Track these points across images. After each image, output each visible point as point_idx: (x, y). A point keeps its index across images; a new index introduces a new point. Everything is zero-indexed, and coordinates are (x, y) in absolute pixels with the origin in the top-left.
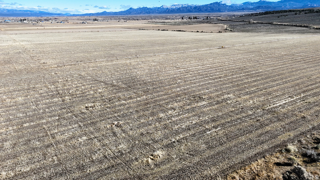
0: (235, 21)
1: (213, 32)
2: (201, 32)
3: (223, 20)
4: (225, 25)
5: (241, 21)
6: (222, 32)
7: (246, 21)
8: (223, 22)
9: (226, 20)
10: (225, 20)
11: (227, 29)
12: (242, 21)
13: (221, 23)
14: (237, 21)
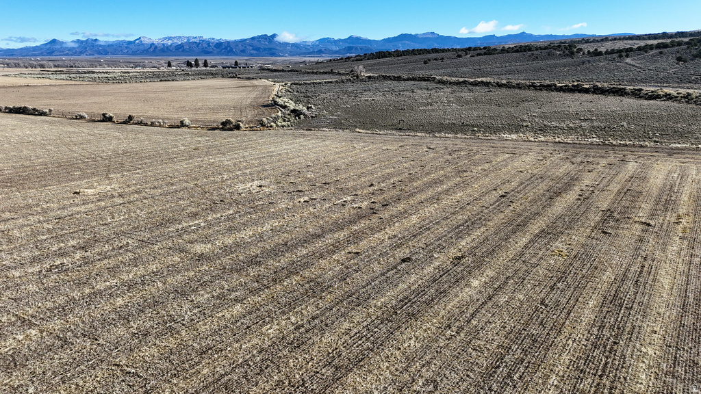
0: (308, 73)
1: (187, 121)
2: (124, 123)
3: (275, 71)
4: (278, 84)
5: (326, 73)
6: (238, 127)
7: (341, 72)
8: (275, 73)
9: (283, 71)
10: (280, 71)
11: (280, 101)
12: (329, 73)
13: (267, 78)
14: (313, 73)
